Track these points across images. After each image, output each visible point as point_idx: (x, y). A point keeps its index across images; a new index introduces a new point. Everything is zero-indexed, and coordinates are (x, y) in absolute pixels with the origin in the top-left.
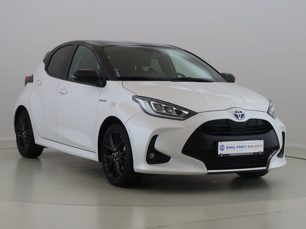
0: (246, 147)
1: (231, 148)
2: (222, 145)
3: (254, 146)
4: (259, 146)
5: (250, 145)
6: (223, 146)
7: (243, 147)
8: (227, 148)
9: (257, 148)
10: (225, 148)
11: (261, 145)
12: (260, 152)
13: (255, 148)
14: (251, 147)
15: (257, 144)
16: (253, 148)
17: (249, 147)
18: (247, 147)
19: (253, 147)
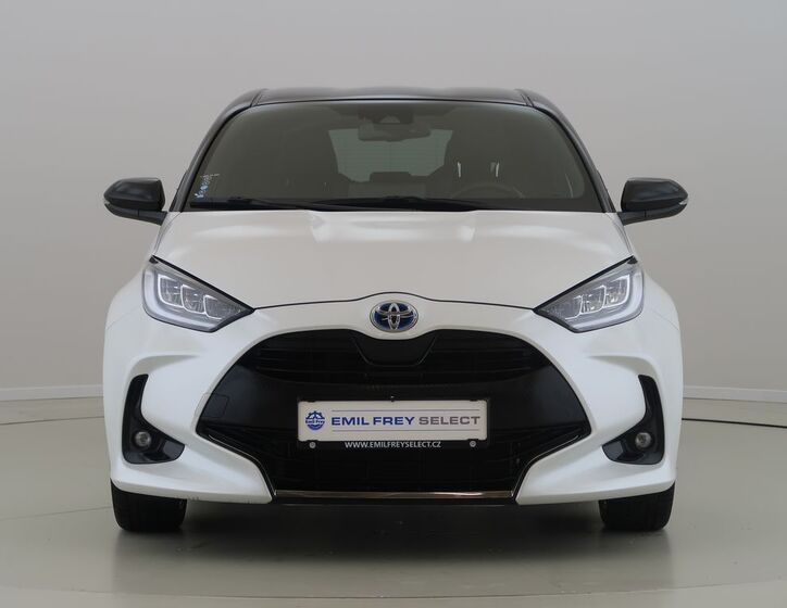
0: (410, 422)
1: (349, 424)
2: (315, 413)
3: (447, 420)
4: (464, 420)
5: (429, 415)
6: (320, 414)
7: (398, 421)
8: (334, 421)
9: (460, 426)
10: (328, 421)
11: (475, 418)
12: (470, 440)
13: (449, 426)
14: (433, 420)
15: (459, 415)
16: (441, 426)
17: (423, 421)
18: (416, 422)
19: (442, 423)
